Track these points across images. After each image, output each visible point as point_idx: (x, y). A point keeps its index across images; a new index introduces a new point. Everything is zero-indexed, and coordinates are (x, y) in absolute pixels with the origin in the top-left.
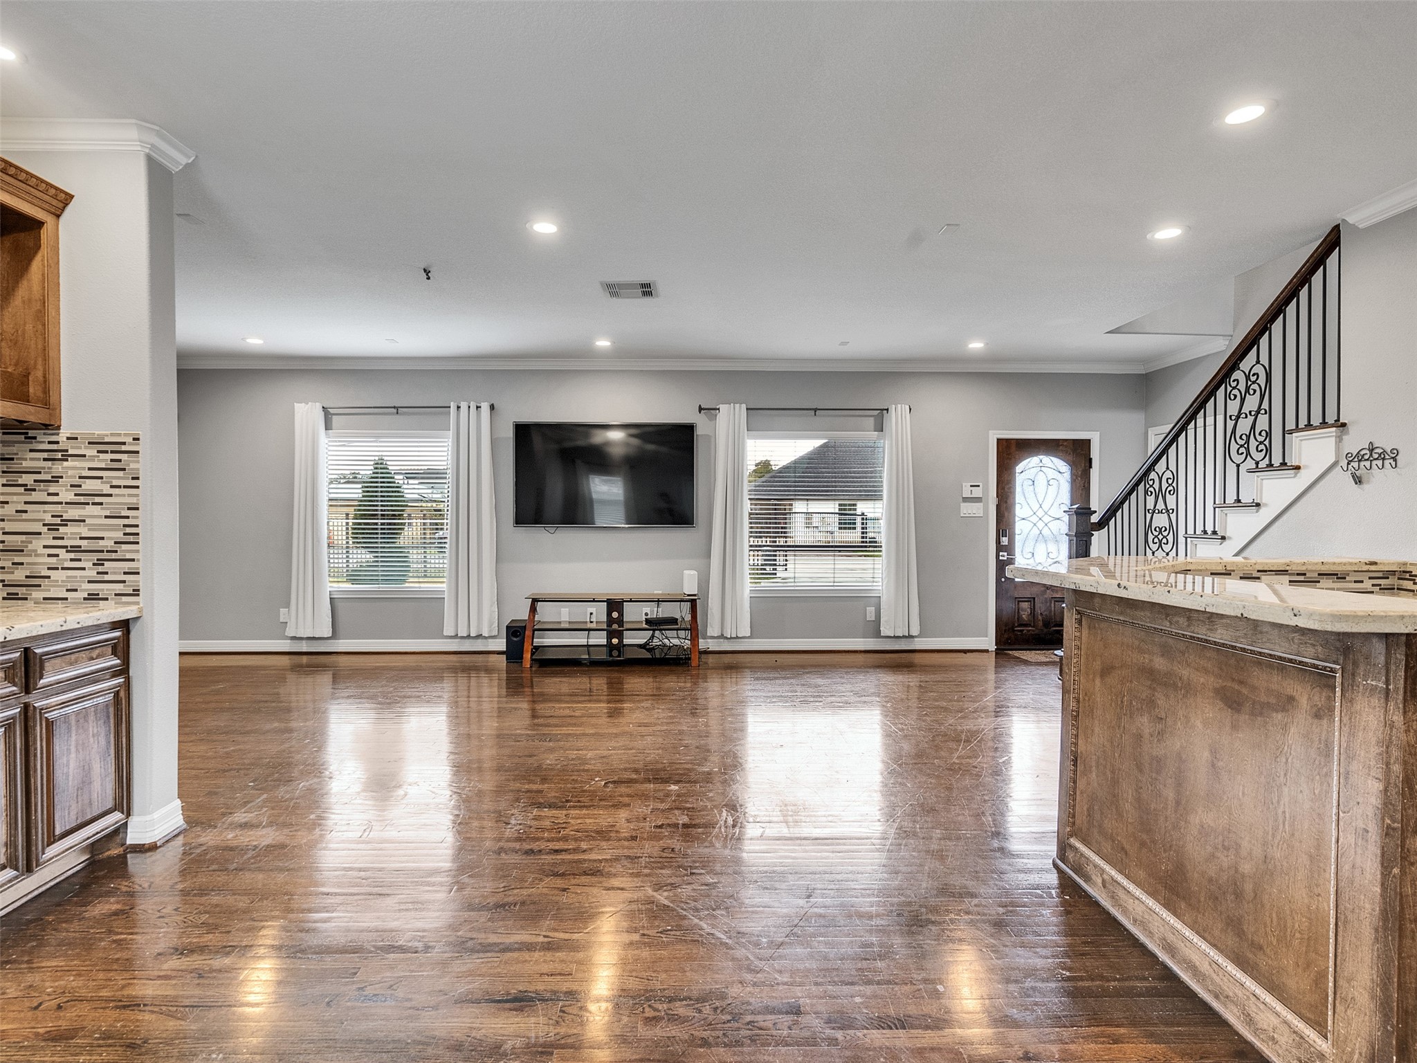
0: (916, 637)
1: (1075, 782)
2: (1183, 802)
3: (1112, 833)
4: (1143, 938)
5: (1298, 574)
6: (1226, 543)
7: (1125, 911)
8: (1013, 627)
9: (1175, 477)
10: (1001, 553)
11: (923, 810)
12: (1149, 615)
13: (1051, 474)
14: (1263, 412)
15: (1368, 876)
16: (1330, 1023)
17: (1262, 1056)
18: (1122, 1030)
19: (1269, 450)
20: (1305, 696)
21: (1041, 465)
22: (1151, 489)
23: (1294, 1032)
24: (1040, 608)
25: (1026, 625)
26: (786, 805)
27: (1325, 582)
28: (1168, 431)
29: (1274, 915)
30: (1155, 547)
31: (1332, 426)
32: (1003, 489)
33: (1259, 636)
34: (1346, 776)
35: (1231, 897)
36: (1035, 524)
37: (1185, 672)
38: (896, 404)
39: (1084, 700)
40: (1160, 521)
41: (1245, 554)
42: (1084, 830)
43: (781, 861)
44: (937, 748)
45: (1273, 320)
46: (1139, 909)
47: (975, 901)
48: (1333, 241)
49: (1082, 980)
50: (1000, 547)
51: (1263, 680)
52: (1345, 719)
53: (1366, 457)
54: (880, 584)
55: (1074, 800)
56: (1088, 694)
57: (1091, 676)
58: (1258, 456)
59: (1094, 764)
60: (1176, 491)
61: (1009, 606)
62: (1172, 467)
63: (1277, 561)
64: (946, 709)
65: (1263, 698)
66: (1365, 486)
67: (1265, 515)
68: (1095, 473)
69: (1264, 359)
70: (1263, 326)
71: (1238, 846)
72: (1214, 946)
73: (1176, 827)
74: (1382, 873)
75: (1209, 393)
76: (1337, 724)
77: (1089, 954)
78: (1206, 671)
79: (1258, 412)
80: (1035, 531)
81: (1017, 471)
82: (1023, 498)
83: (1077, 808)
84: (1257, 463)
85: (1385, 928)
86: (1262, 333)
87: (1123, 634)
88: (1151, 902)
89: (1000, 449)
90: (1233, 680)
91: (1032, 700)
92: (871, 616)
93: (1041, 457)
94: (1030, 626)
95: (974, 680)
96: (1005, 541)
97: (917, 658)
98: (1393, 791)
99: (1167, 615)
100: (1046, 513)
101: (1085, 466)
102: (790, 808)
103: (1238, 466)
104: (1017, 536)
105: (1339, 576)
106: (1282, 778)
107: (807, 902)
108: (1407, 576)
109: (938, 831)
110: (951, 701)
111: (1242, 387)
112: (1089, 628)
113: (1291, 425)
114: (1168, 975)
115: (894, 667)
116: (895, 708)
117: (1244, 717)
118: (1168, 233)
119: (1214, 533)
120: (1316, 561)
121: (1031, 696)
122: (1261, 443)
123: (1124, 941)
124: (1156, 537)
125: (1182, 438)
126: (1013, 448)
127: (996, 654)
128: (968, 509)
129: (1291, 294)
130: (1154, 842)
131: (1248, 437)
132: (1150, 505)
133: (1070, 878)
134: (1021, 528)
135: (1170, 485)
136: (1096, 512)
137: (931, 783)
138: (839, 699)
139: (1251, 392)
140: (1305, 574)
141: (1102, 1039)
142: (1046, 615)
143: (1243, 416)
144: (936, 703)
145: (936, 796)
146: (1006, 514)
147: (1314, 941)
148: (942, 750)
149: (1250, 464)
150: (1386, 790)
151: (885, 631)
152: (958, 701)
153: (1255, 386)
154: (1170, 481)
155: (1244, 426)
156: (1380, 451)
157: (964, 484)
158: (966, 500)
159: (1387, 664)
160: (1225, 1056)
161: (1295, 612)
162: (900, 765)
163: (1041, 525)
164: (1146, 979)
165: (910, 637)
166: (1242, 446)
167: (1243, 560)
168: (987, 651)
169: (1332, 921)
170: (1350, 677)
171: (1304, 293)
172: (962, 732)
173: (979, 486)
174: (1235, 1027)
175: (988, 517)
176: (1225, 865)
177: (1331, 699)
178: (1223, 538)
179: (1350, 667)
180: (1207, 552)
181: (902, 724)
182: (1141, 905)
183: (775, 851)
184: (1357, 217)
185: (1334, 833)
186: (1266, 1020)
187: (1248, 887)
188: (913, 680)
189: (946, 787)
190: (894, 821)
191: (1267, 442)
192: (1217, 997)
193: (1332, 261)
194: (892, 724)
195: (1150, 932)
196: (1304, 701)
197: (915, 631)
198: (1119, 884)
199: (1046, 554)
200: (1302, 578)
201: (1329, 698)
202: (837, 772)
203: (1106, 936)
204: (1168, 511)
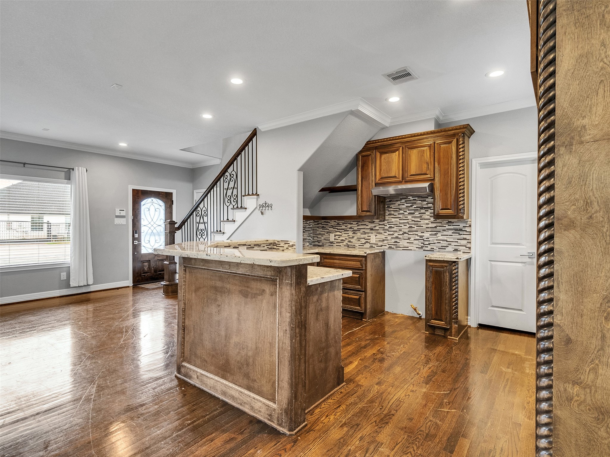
0: (91, 285)
1: (184, 338)
2: (228, 335)
3: (200, 356)
4: (213, 393)
5: (249, 245)
6: (225, 235)
7: (206, 385)
8: (141, 274)
9: (207, 210)
10: (135, 241)
11: (110, 372)
12: (215, 265)
13: (157, 206)
14: (235, 188)
15: (287, 345)
16: (276, 397)
17: (257, 419)
18: (213, 435)
19: (237, 202)
20: (268, 288)
21: (152, 202)
22: (198, 214)
23: (266, 405)
24: (153, 264)
25: (146, 273)
26: (19, 399)
27: (256, 248)
28: (204, 191)
29: (259, 367)
30: (200, 237)
31: (255, 195)
32: (136, 212)
33: (254, 270)
34: (280, 313)
35: (245, 366)
36: (150, 228)
37: (228, 286)
38: (78, 167)
39: (188, 303)
40: (202, 226)
41: (230, 239)
42: (188, 357)
43: (22, 434)
44: (112, 339)
45: (238, 156)
46: (212, 382)
47: (144, 407)
48: (254, 133)
49: (195, 422)
50: (134, 239)
51: (255, 286)
52: (280, 295)
53: (264, 206)
54: (70, 260)
55: (184, 346)
56: (189, 300)
57: (190, 293)
58: (234, 204)
59: (192, 329)
60: (207, 215)
61: (139, 265)
62: (206, 206)
63: (243, 241)
64: (113, 319)
65: (255, 292)
66: (264, 215)
67: (237, 224)
68: (174, 206)
69: (235, 170)
70: (235, 158)
71: (247, 346)
72: (240, 386)
73: (225, 346)
74: (291, 343)
75: (218, 179)
76: (278, 297)
77: (196, 409)
78: (235, 284)
79: (234, 188)
80: (150, 231)
81: (142, 204)
82: (144, 217)
83: (185, 349)
84: (234, 206)
85: (291, 360)
86: (234, 160)
87: (204, 274)
88: (217, 378)
89: (134, 194)
90: (245, 286)
91: (153, 305)
92: (64, 276)
93: (152, 199)
94: (148, 273)
95: (124, 302)
96: (136, 236)
97: (92, 296)
98: (293, 315)
99: (222, 265)
100: (155, 223)
101: (171, 204)
102: (22, 399)
103: (228, 207)
104: (142, 233)
105: (259, 245)
106: (261, 319)
107: (46, 451)
108: (275, 244)
109: (119, 380)
110: (114, 314)
111: (229, 178)
112: (189, 273)
113: (243, 194)
114: (225, 404)
115: (80, 302)
116: (84, 324)
117: (249, 299)
118: (207, 116)
119: (220, 231)
120: (253, 241)
121: (153, 304)
122: (235, 199)
123: (207, 398)
124: (200, 233)
125: (209, 195)
126: (140, 193)
127: (133, 287)
128: (118, 221)
129: (243, 148)
130: (217, 354)
131: (231, 197)
132: (198, 221)
133: (183, 380)
134: (144, 229)
135: (205, 213)
136: (177, 223)
137: (111, 357)
138: (47, 326)
139: (232, 181)
140: (250, 245)
141: (207, 443)
142: (155, 267)
143: (229, 189)
144: (107, 317)
145: (115, 363)
146: (137, 223)
147: (272, 372)
148: (114, 339)
149: (231, 206)
150: (291, 316)
151: (72, 284)
152: (118, 313)
153: (232, 179)
154: (205, 211)
155: (229, 192)
156: (268, 204)
157: (116, 209)
158: (117, 217)
159: (291, 275)
160: (246, 425)
161: (271, 261)
162: (92, 353)
163: (152, 228)
164: (217, 409)
165: (88, 285)
166: (229, 200)
167: (230, 241)
168: (128, 287)
169: (277, 363)
170: (281, 280)
171: (247, 148)
172: (123, 328)
173: (124, 210)
174: (248, 413)
175: (128, 224)
176: (243, 355)
177: (276, 289)
178: (224, 233)
179: (281, 277)
180: (219, 238)
181: (90, 331)
182: (213, 380)
183: (16, 429)
184: (262, 127)
185: (277, 333)
186: (257, 405)
187: (251, 360)
188: (90, 307)
189: (120, 357)
190: (94, 384)
191: (236, 199)
192: (241, 405)
193: (254, 139)
194: (84, 332)
195: (216, 390)
196: (268, 291)
197: (91, 282)
198: (204, 375)
199: (155, 241)
200: (250, 247)
201: (275, 289)
202: (53, 368)
203: (201, 398)
204: (204, 223)
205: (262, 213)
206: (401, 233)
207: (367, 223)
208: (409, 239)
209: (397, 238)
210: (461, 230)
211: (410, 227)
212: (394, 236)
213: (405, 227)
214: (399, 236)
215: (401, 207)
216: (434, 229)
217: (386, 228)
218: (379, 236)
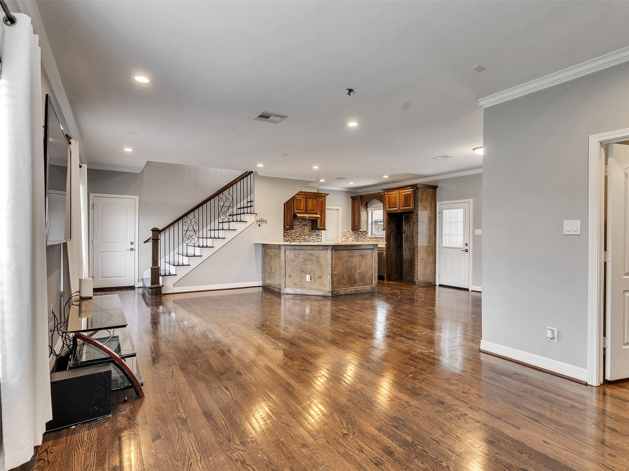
9: (198, 220)
30: (187, 242)
31: (254, 214)
45: (234, 184)
48: (250, 173)
53: (261, 221)
60: (198, 224)
62: (197, 217)
66: (261, 227)
67: (238, 232)
69: (231, 194)
70: (231, 185)
79: (229, 207)
86: (230, 187)
111: (224, 199)
124: (188, 239)
131: (226, 212)
132: (185, 228)
143: (224, 206)
153: (228, 200)
154: (196, 222)
156: (263, 220)
171: (242, 181)
178: (224, 238)
204: (194, 231)
205: (259, 225)
206: (296, 237)
208: (299, 239)
209: (294, 239)
210: (318, 235)
211: (300, 234)
212: (293, 238)
213: (298, 234)
214: (295, 238)
216: (309, 235)
217: (289, 234)
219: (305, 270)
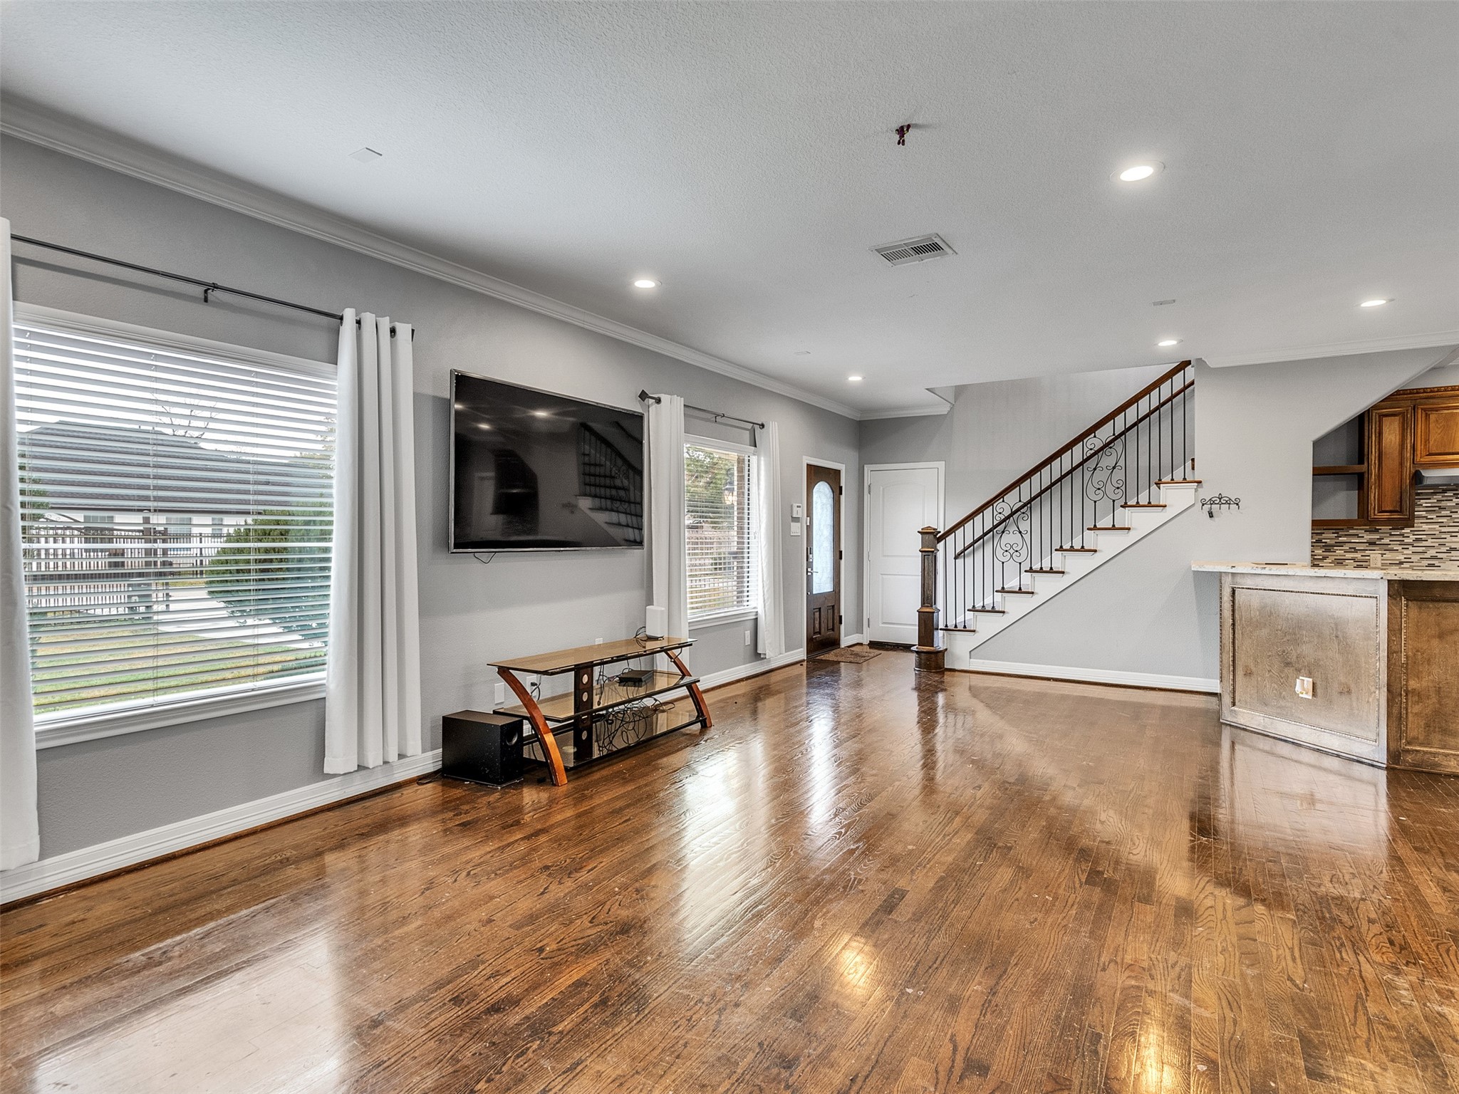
10: (809, 570)
13: (825, 499)
14: (1119, 468)
19: (1125, 493)
21: (822, 490)
25: (817, 633)
31: (1190, 482)
32: (808, 510)
38: (770, 420)
45: (1128, 407)
48: (1181, 368)
50: (808, 564)
53: (1217, 502)
58: (1115, 497)
61: (810, 617)
66: (1215, 518)
67: (1135, 535)
68: (844, 499)
70: (1121, 410)
75: (1067, 449)
79: (1114, 468)
81: (813, 495)
86: (1119, 413)
89: (807, 474)
92: (748, 639)
93: (822, 483)
96: (811, 558)
100: (822, 533)
101: (839, 493)
103: (1095, 502)
124: (1006, 551)
127: (808, 662)
128: (794, 529)
129: (1146, 392)
131: (1105, 483)
142: (826, 622)
143: (1100, 468)
146: (810, 533)
151: (760, 653)
156: (1227, 499)
157: (794, 505)
158: (794, 519)
168: (801, 662)
173: (800, 507)
175: (803, 536)
191: (1123, 488)
197: (783, 649)
204: (1020, 532)
205: (1211, 515)
207: (1361, 533)
215: (1443, 504)
217: (1406, 540)
218: (1388, 555)
219: (1295, 657)
